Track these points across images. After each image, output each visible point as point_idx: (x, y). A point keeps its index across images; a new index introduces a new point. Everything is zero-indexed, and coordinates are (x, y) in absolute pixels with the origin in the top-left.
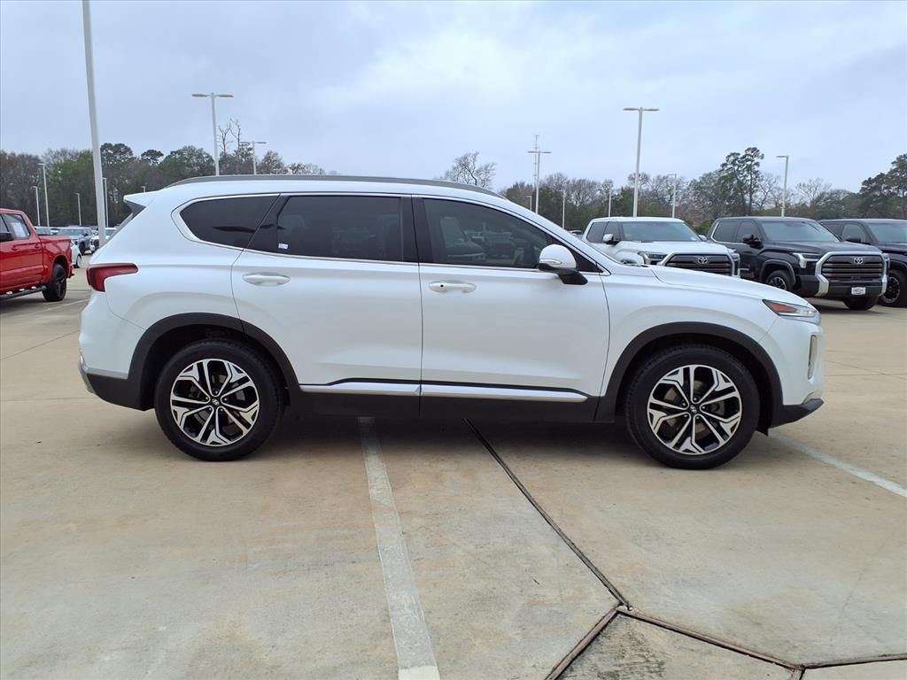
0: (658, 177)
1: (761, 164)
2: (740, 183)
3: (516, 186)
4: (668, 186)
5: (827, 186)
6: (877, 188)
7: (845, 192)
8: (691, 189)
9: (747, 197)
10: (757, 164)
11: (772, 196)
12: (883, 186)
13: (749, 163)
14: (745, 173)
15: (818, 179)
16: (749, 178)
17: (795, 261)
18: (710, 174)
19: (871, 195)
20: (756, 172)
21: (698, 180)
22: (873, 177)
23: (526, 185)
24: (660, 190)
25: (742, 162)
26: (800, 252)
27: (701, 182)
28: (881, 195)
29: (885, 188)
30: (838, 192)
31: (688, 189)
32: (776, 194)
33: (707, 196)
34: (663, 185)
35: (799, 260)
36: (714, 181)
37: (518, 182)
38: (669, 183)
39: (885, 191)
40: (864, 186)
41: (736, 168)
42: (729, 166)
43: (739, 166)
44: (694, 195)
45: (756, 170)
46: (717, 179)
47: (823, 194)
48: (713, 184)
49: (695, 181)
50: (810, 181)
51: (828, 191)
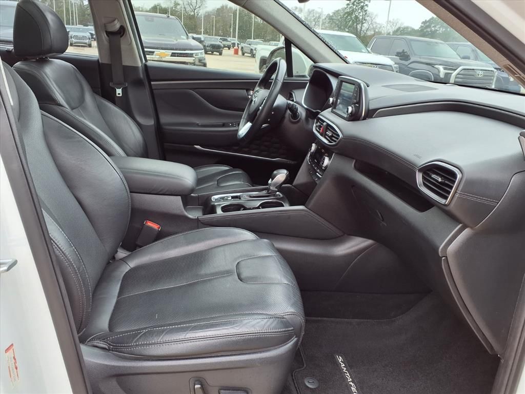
0: (309, 9)
1: (369, 6)
2: (357, 17)
3: (223, 7)
4: (314, 16)
5: (402, 24)
6: (429, 26)
7: (411, 28)
8: (327, 19)
9: (359, 27)
10: (367, 5)
11: (372, 27)
12: (433, 25)
13: (362, 4)
14: (360, 11)
15: (397, 19)
16: (361, 14)
17: (436, 71)
18: (339, 10)
19: (425, 30)
20: (366, 11)
21: (331, 15)
22: (427, 20)
23: (228, 7)
24: (309, 18)
25: (358, 3)
26: (440, 65)
27: (332, 16)
28: (431, 31)
29: (433, 27)
30: (407, 28)
31: (325, 19)
32: (375, 26)
33: (336, 24)
34: (311, 15)
35: (439, 72)
36: (340, 15)
37: (224, 5)
38: (315, 14)
39: (433, 28)
40: (423, 25)
41: (355, 7)
42: (351, 6)
43: (357, 6)
44: (329, 23)
45: (366, 9)
46: (342, 14)
47: (399, 28)
48: (339, 17)
49: (329, 14)
50: (393, 20)
51: (403, 26)
